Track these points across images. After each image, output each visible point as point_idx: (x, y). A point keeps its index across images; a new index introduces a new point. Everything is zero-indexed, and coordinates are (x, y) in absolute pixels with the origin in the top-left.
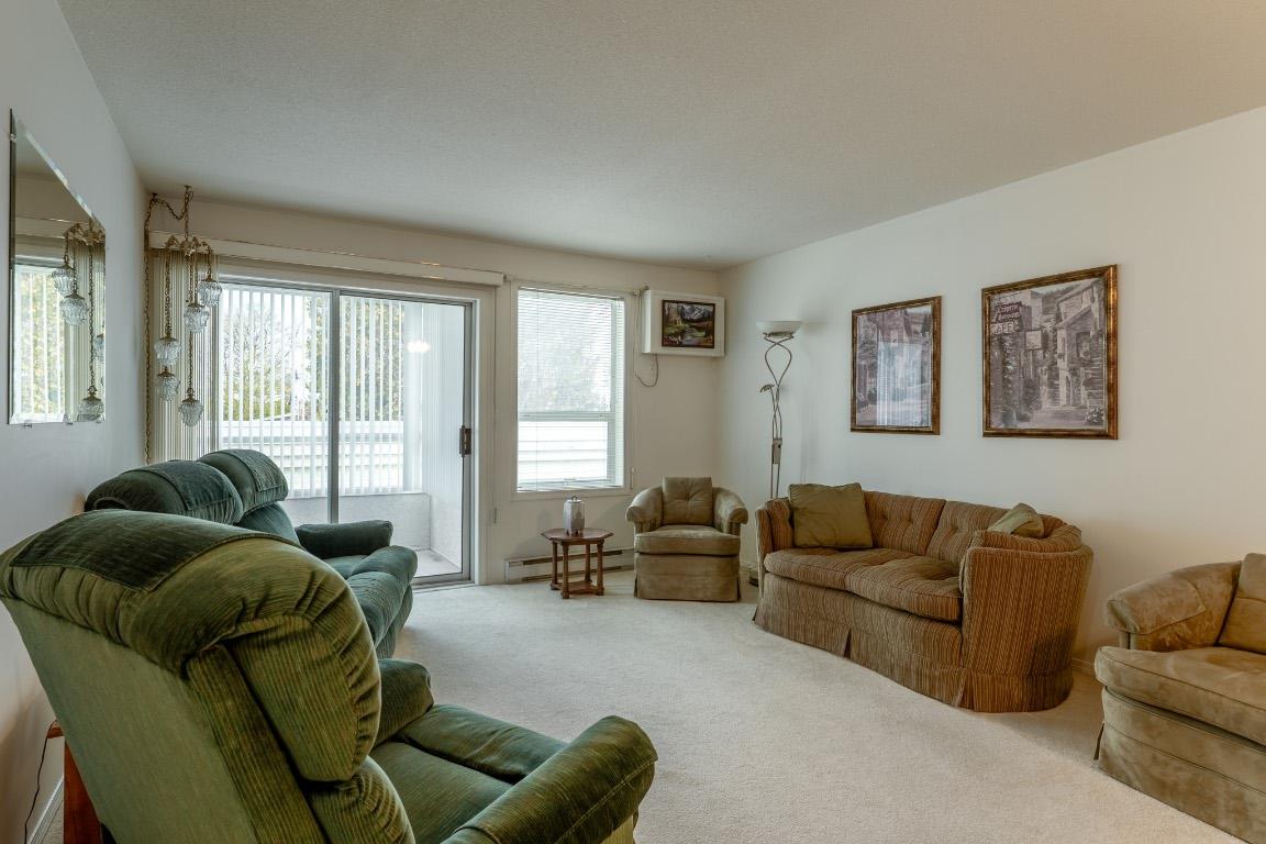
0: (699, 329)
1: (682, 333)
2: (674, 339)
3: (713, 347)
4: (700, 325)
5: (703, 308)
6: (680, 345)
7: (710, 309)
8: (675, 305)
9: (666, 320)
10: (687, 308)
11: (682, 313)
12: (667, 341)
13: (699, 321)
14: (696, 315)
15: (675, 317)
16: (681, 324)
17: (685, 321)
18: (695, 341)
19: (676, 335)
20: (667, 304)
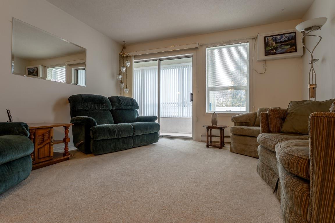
0: (286, 45)
1: (276, 48)
2: (271, 52)
3: (296, 51)
4: (287, 43)
5: (288, 35)
6: (275, 54)
7: (294, 34)
8: (272, 37)
9: (266, 45)
10: (278, 37)
11: (275, 41)
12: (267, 53)
13: (286, 41)
14: (285, 39)
15: (271, 42)
16: (275, 45)
17: (277, 43)
18: (284, 51)
19: (272, 50)
20: (266, 38)
